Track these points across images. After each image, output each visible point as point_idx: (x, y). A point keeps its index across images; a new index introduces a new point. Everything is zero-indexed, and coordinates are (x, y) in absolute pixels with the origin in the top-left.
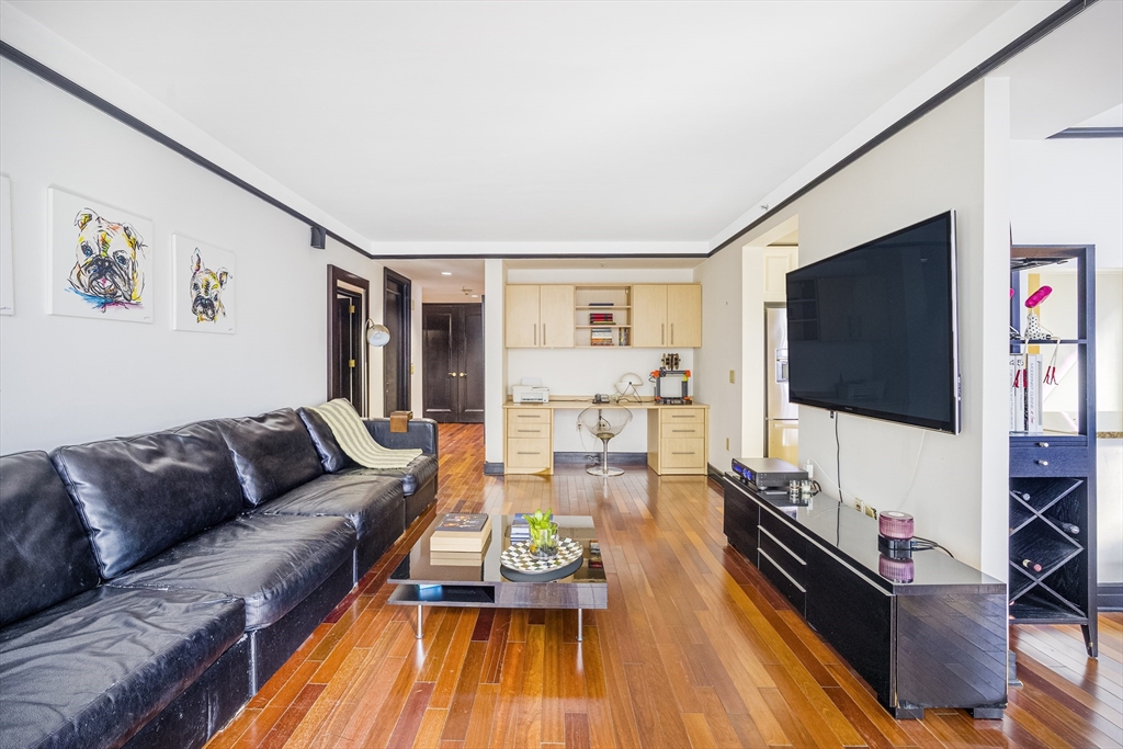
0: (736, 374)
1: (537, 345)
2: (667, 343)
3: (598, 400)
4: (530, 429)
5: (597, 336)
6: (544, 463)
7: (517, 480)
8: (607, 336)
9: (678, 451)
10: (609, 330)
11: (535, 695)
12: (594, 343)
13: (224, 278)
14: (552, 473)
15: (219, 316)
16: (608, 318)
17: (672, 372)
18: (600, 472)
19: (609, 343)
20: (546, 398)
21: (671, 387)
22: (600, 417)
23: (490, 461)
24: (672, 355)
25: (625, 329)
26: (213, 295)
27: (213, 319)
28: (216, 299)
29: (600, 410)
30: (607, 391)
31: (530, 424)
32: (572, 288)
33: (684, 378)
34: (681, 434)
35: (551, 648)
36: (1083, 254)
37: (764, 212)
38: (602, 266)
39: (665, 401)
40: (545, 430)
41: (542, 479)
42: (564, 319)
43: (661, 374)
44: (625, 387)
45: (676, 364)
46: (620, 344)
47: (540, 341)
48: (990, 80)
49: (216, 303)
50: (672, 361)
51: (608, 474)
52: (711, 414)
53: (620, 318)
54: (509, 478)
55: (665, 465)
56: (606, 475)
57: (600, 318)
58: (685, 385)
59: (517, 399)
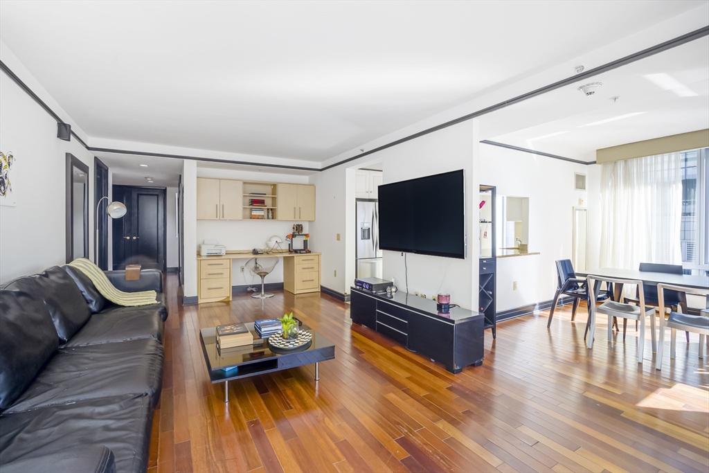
0: (341, 236)
1: (218, 218)
2: (297, 218)
3: (255, 252)
4: (216, 272)
5: (254, 213)
6: (226, 293)
7: (209, 306)
8: (261, 213)
9: (305, 279)
10: (262, 210)
11: (315, 409)
12: (252, 217)
13: (11, 161)
14: (231, 299)
15: (8, 191)
16: (262, 202)
17: (299, 235)
18: (259, 296)
19: (262, 218)
20: (223, 252)
21: (298, 243)
22: (256, 263)
23: (187, 296)
24: (299, 225)
25: (271, 209)
26: (4, 174)
27: (4, 194)
28: (6, 178)
29: (256, 259)
30: (260, 247)
31: (216, 270)
32: (241, 183)
33: (304, 238)
34: (307, 270)
35: (305, 386)
36: (493, 189)
37: (361, 153)
38: (260, 170)
39: (296, 251)
40: (226, 273)
41: (224, 304)
42: (236, 202)
43: (294, 236)
44: (272, 244)
45: (302, 230)
46: (268, 218)
47: (220, 215)
48: (475, 120)
49: (6, 181)
50: (298, 229)
51: (263, 297)
52: (322, 258)
53: (268, 202)
54: (202, 305)
55: (299, 288)
56: (264, 298)
57: (256, 202)
58: (305, 242)
59: (204, 253)
